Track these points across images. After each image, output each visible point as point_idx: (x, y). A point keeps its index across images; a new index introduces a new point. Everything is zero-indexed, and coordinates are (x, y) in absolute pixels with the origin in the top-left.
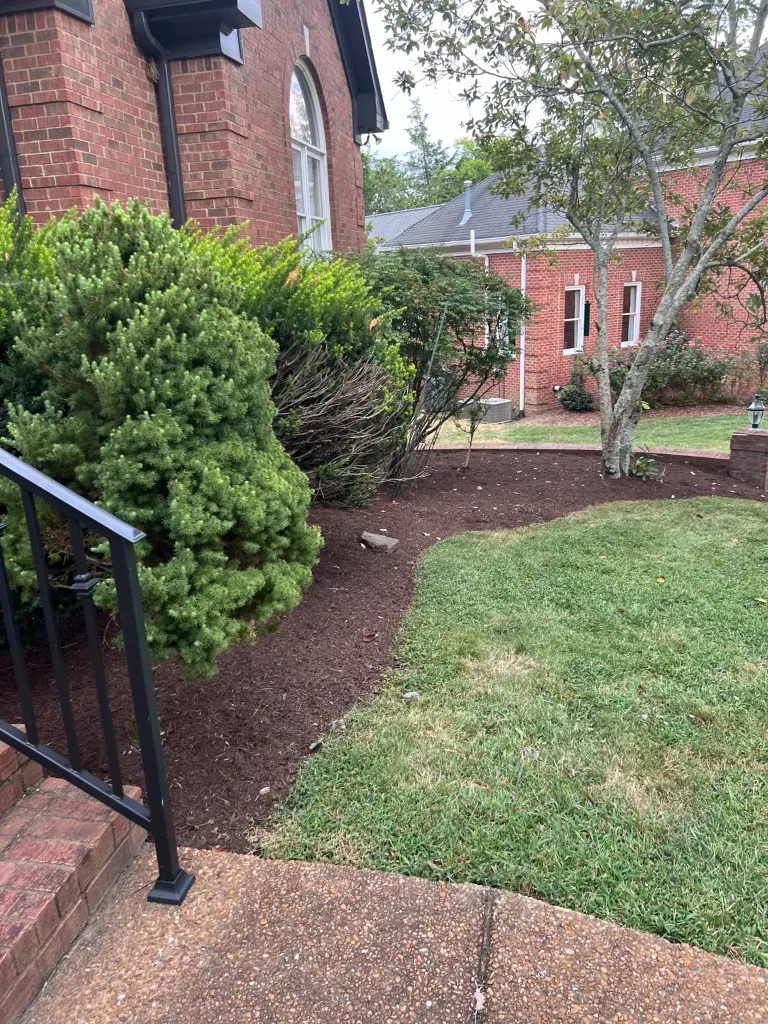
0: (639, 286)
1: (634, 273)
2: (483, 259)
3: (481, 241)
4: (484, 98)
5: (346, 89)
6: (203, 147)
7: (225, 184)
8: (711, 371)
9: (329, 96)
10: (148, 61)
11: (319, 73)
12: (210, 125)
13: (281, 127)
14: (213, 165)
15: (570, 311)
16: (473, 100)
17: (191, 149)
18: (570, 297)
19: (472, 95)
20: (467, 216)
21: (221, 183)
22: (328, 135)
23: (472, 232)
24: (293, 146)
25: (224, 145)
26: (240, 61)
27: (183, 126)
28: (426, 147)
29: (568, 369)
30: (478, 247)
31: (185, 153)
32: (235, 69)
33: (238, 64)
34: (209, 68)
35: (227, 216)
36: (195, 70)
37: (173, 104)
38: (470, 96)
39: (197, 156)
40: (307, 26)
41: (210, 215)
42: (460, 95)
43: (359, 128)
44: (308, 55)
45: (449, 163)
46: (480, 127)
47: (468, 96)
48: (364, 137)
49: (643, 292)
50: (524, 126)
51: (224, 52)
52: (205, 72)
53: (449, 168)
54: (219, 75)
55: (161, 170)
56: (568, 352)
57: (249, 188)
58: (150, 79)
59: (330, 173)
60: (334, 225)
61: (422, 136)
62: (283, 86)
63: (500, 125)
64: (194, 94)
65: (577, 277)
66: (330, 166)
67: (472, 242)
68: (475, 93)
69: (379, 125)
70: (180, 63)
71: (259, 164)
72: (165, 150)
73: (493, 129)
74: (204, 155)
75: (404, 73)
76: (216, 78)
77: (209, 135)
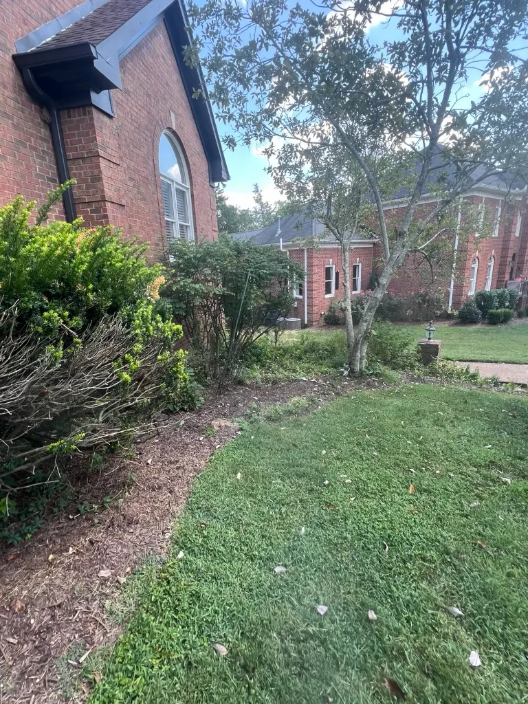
0: (360, 265)
1: (358, 259)
2: (286, 252)
3: (284, 244)
4: (277, 154)
5: (204, 156)
6: (85, 168)
7: (100, 192)
8: (396, 306)
9: (191, 156)
10: (42, 108)
11: (183, 142)
12: (87, 153)
13: (152, 166)
14: (91, 180)
15: (328, 276)
16: (270, 155)
17: (77, 170)
18: (328, 271)
19: (270, 152)
20: (279, 231)
21: (97, 192)
22: (191, 178)
23: (281, 239)
24: (161, 178)
25: (98, 167)
26: (110, 113)
27: (70, 154)
28: (262, 204)
29: (327, 304)
30: (284, 247)
31: (73, 172)
32: (106, 119)
33: (110, 117)
34: (85, 115)
35: (102, 213)
36: (76, 117)
37: (63, 139)
38: (268, 153)
39: (80, 174)
40: (173, 112)
41: (91, 213)
42: (263, 152)
43: (213, 179)
44: (174, 129)
45: (273, 211)
46: (275, 171)
47: (268, 152)
48: (216, 184)
49: (362, 268)
50: (300, 171)
51: (93, 103)
52: (83, 117)
53: (273, 213)
54: (92, 119)
55: (56, 182)
56: (328, 296)
57: (120, 197)
58: (45, 121)
59: (193, 199)
60: (195, 228)
61: (260, 199)
62: (153, 141)
63: (288, 171)
64: (76, 132)
65: (331, 260)
66: (192, 196)
67: (281, 244)
68: (272, 151)
69: (224, 176)
70: (66, 112)
71: (131, 183)
72: (58, 169)
73: (284, 174)
74: (84, 172)
75: (229, 136)
76: (90, 121)
77: (88, 160)
